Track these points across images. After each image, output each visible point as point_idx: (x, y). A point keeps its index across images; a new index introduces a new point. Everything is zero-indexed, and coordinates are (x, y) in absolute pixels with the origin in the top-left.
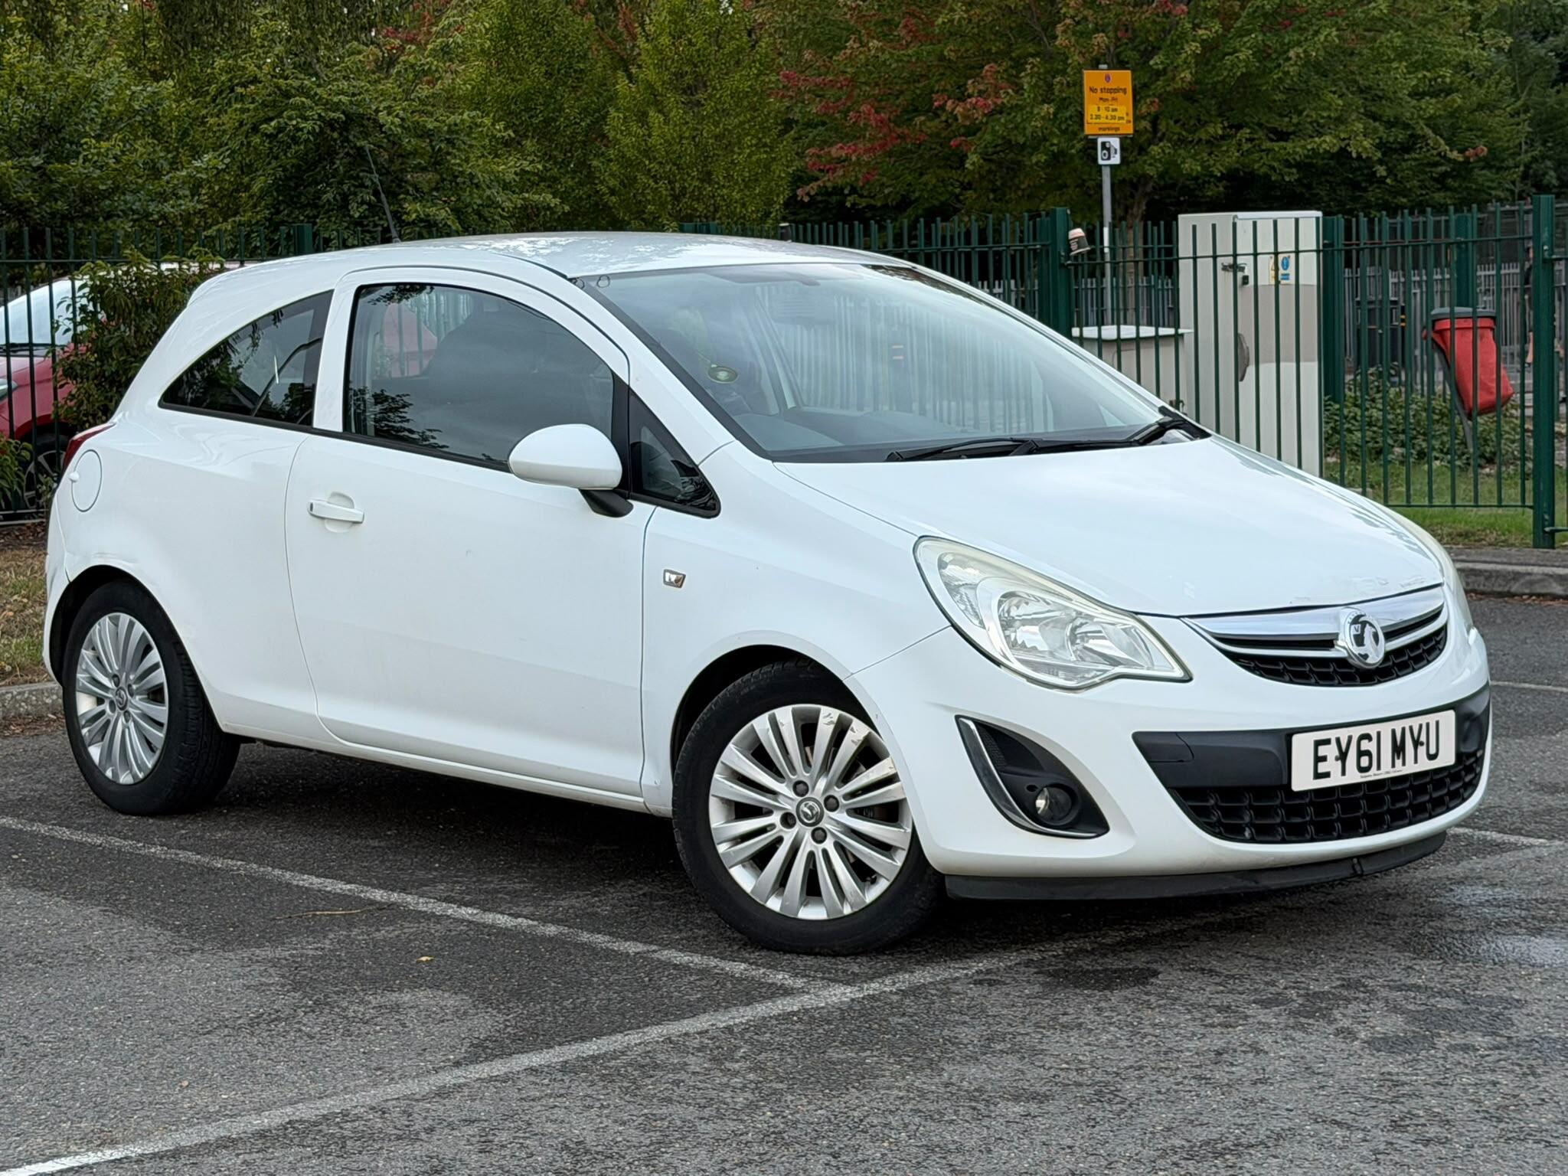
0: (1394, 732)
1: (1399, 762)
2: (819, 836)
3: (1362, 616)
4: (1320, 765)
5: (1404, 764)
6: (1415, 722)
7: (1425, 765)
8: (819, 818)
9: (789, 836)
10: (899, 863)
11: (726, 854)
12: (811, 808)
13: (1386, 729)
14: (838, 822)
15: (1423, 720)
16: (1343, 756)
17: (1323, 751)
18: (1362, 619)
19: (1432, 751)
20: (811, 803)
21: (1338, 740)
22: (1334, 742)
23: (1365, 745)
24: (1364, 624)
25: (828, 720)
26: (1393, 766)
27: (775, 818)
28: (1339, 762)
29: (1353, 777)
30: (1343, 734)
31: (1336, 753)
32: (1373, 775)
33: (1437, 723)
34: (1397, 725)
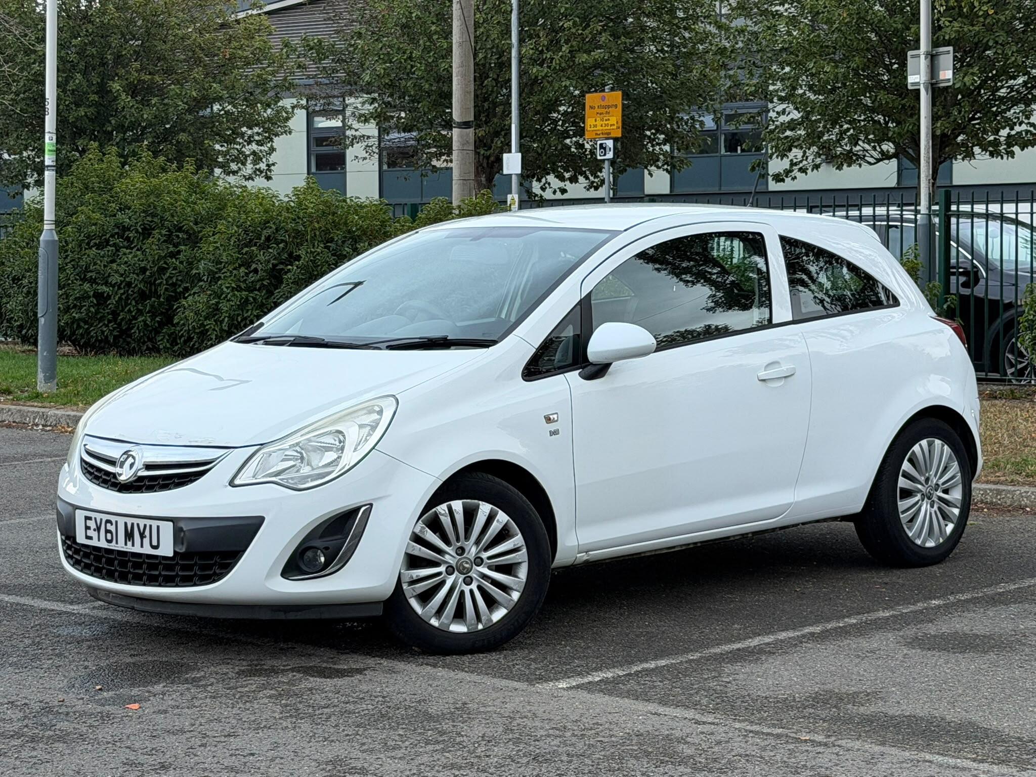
0: (126, 524)
1: (130, 543)
3: (130, 451)
4: (88, 531)
5: (133, 545)
6: (142, 522)
7: (147, 550)
13: (121, 521)
15: (148, 522)
16: (98, 529)
17: (89, 523)
18: (130, 453)
19: (155, 543)
21: (95, 519)
22: (93, 519)
23: (109, 527)
24: (129, 456)
26: (126, 544)
28: (96, 532)
29: (103, 544)
30: (99, 516)
31: (95, 527)
32: (113, 546)
33: (158, 527)
34: (129, 521)
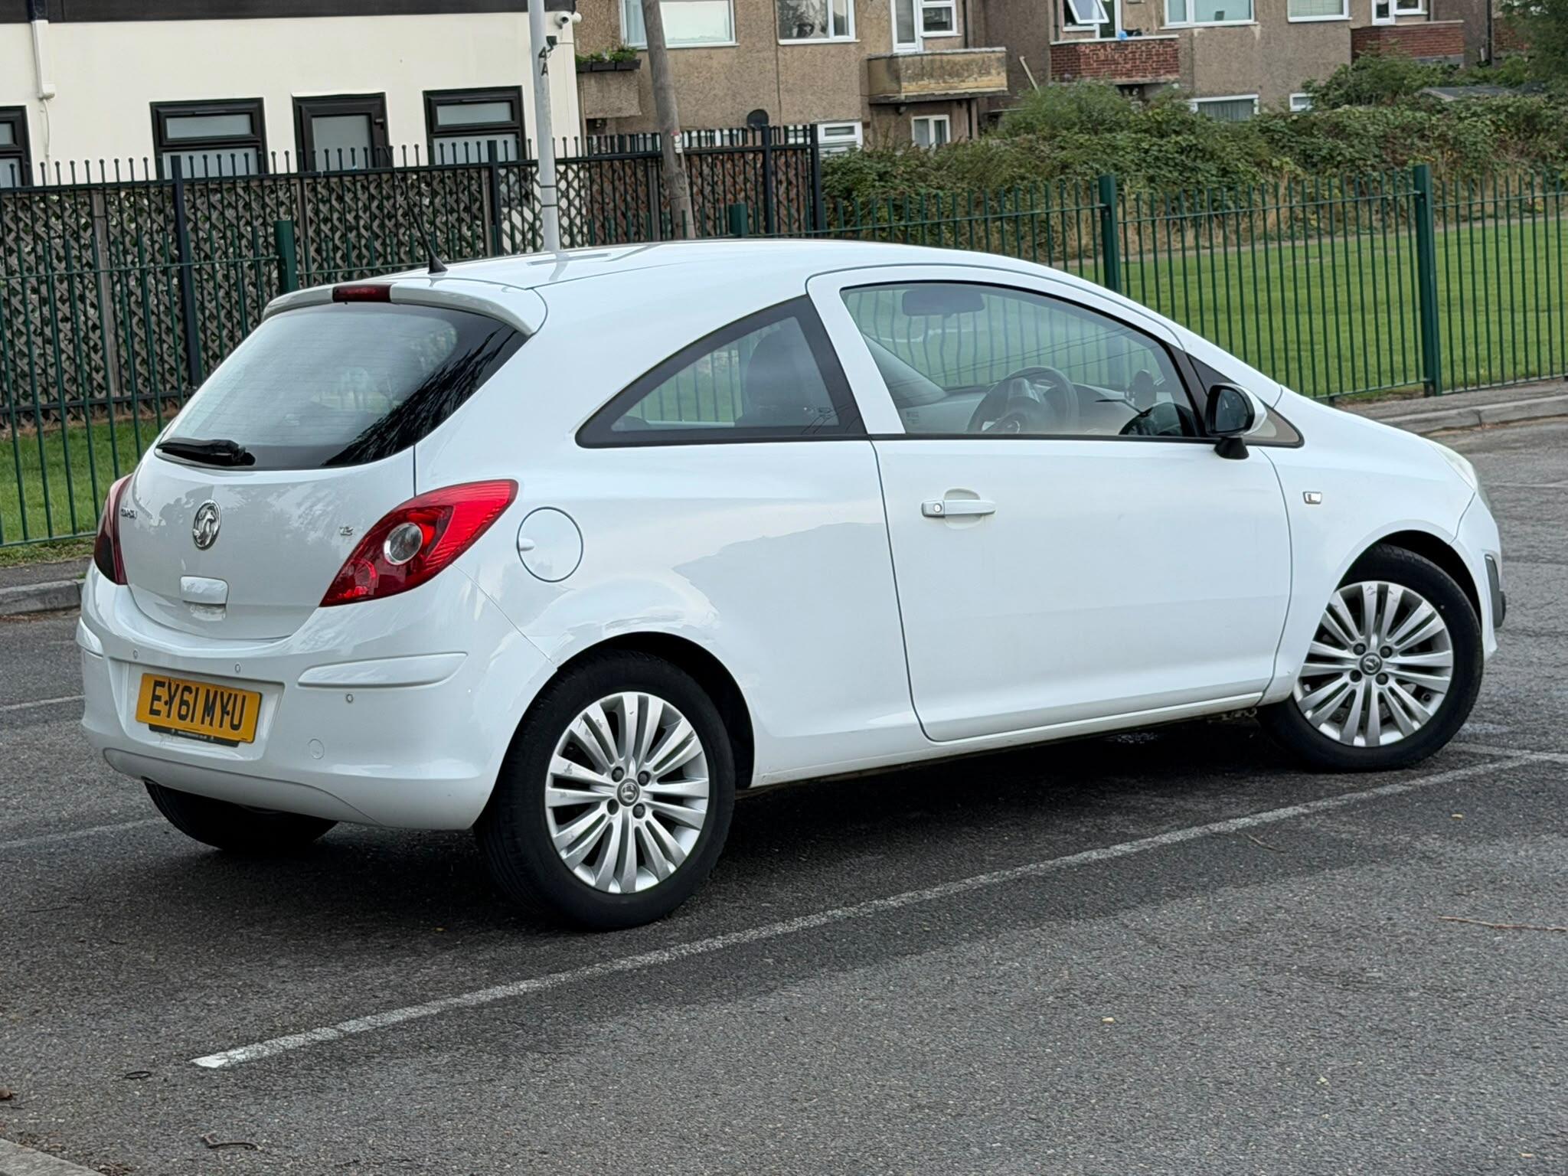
2: (1383, 679)
8: (1379, 666)
9: (1360, 687)
10: (1448, 679)
11: (1312, 718)
12: (1372, 661)
14: (1394, 664)
20: (1371, 657)
25: (1370, 591)
27: (1346, 678)
